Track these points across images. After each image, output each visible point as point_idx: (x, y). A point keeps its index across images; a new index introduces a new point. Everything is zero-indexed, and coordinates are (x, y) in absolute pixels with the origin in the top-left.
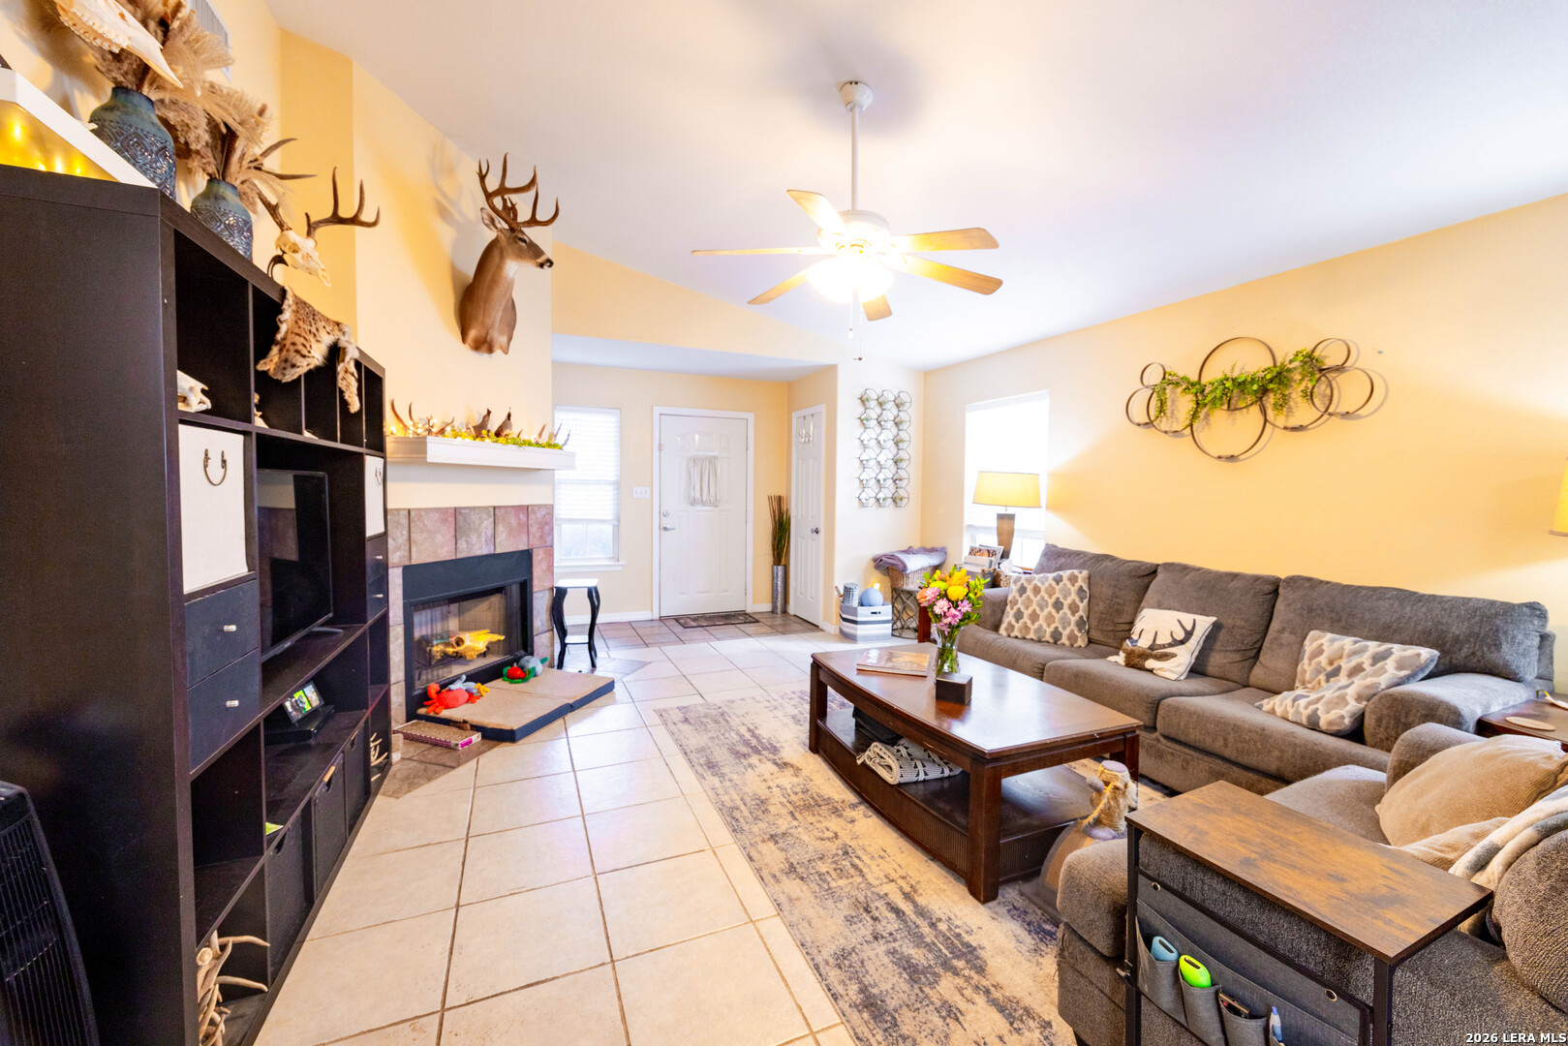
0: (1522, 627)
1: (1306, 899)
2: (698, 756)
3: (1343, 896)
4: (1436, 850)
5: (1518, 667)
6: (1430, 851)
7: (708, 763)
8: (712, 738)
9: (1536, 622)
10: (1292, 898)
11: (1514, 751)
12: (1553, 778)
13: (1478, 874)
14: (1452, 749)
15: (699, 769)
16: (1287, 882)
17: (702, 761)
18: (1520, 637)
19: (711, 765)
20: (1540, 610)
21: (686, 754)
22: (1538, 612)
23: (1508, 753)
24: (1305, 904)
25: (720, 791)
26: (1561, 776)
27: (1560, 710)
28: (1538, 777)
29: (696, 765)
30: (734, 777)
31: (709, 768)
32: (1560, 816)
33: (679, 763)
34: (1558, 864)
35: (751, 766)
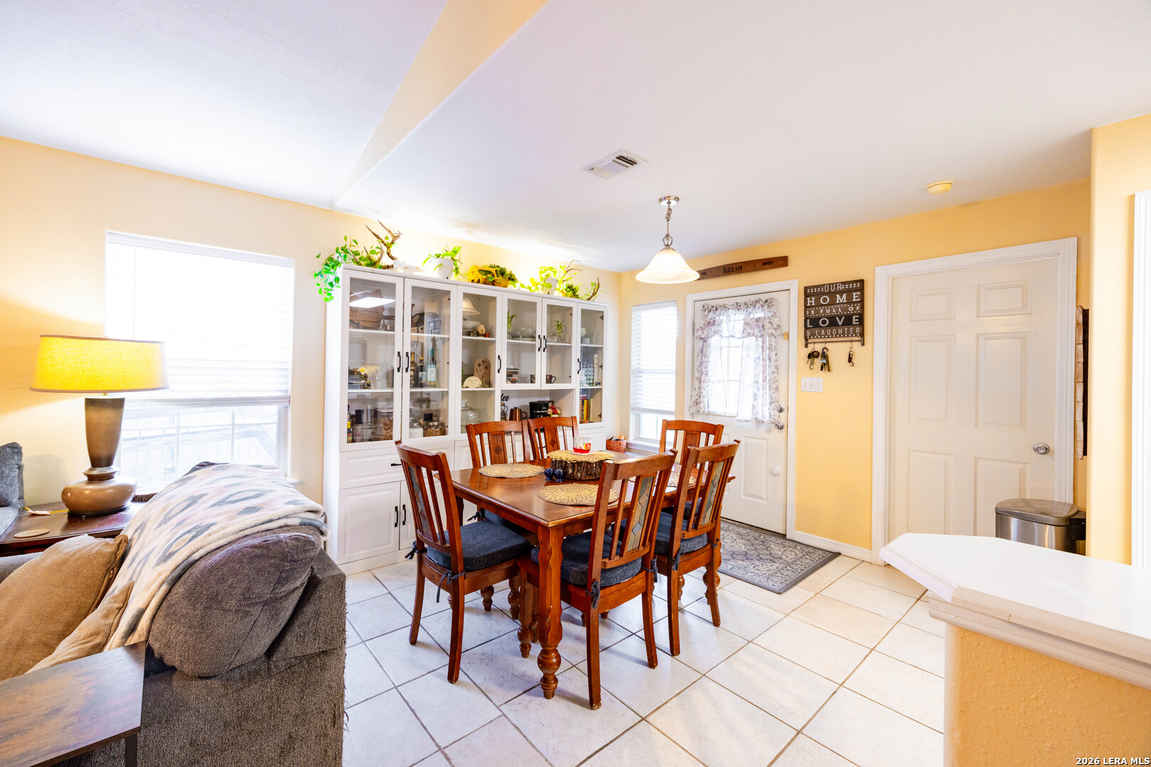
0: (8, 463)
1: (49, 747)
3: (72, 720)
4: (84, 643)
5: (7, 495)
6: (82, 646)
9: (16, 458)
10: (34, 759)
11: (79, 551)
12: (114, 556)
13: (130, 637)
14: (16, 572)
16: (18, 751)
18: (7, 471)
20: (17, 448)
22: (16, 450)
23: (76, 553)
24: (51, 751)
26: (118, 552)
27: (40, 517)
28: (106, 560)
32: (180, 568)
34: (205, 592)
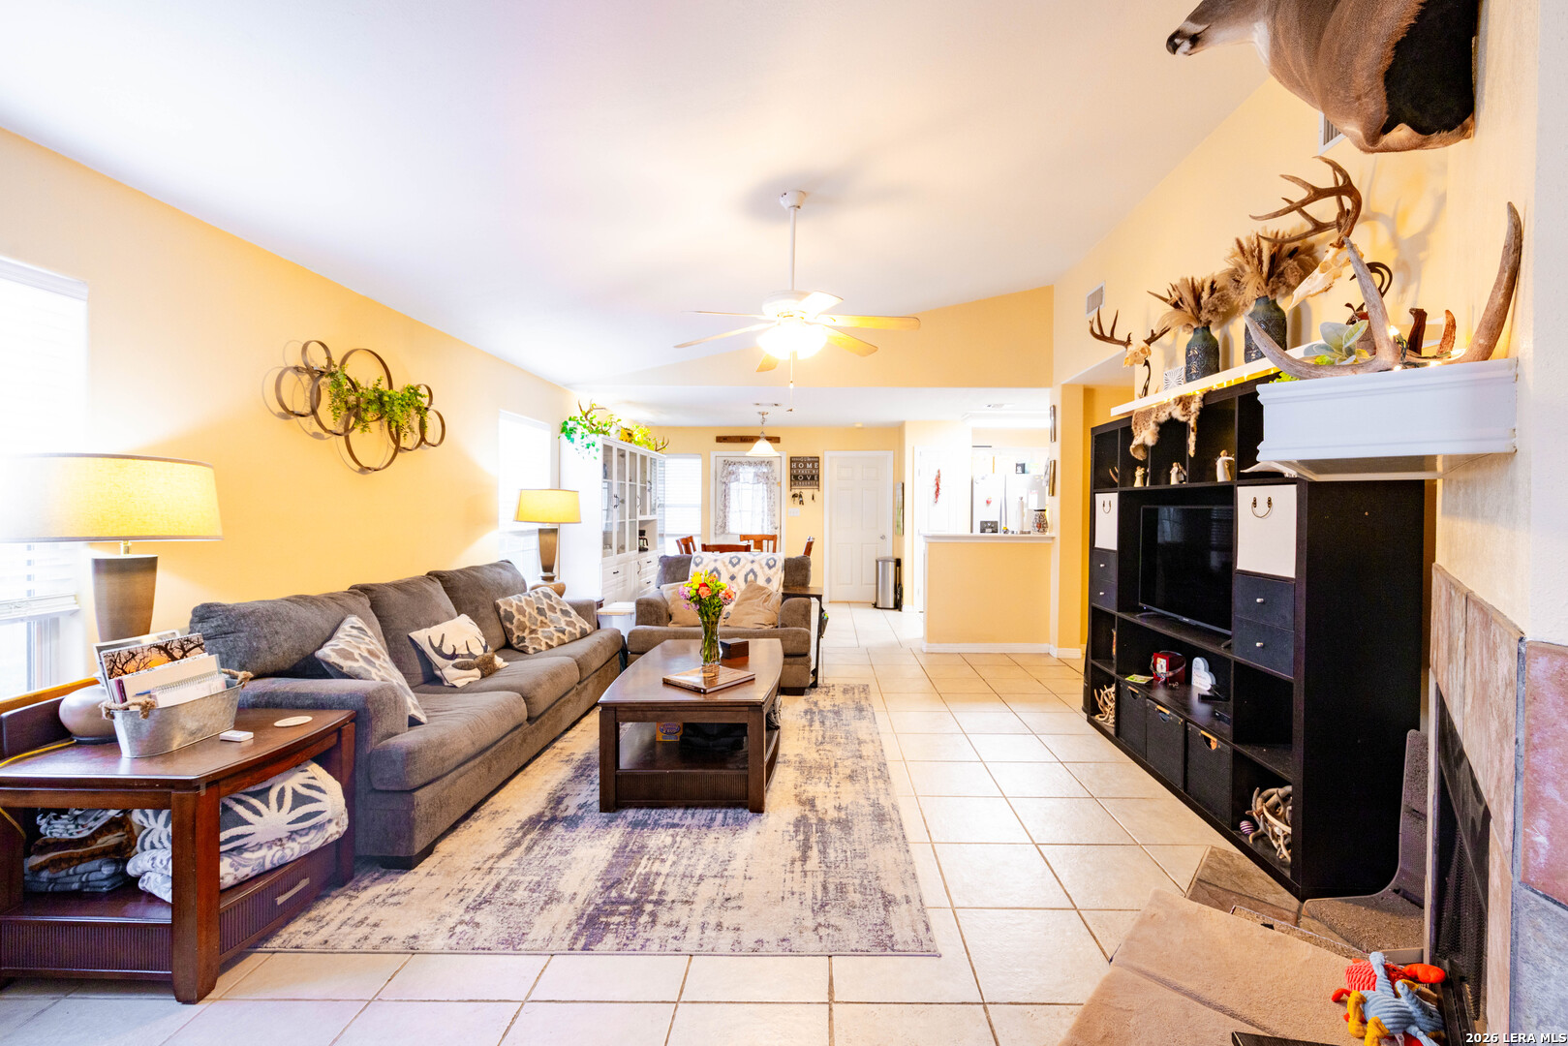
2: (890, 833)
7: (882, 820)
8: (863, 856)
15: (894, 816)
17: (888, 825)
19: (880, 817)
21: (904, 836)
25: (882, 792)
29: (896, 820)
30: (863, 802)
31: (883, 815)
33: (914, 831)
35: (839, 808)
